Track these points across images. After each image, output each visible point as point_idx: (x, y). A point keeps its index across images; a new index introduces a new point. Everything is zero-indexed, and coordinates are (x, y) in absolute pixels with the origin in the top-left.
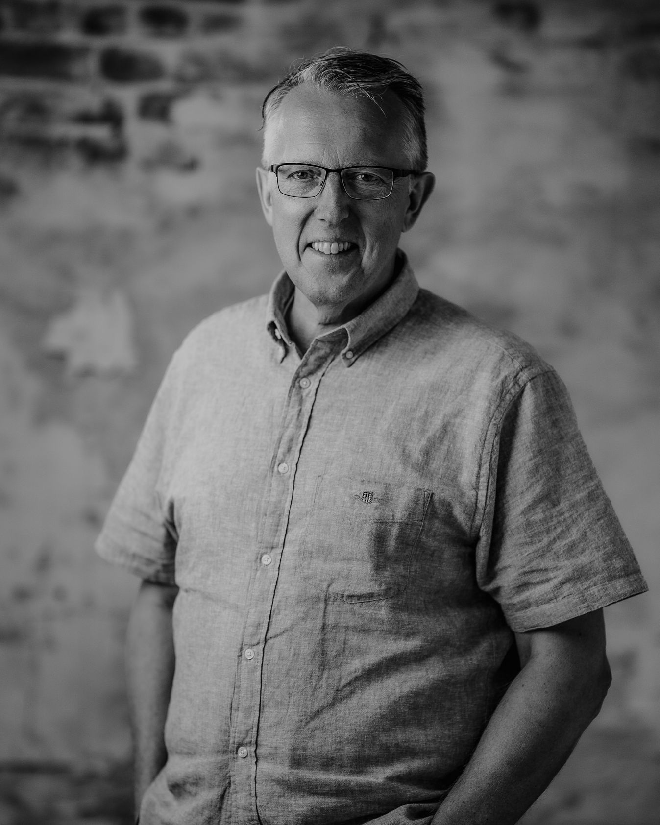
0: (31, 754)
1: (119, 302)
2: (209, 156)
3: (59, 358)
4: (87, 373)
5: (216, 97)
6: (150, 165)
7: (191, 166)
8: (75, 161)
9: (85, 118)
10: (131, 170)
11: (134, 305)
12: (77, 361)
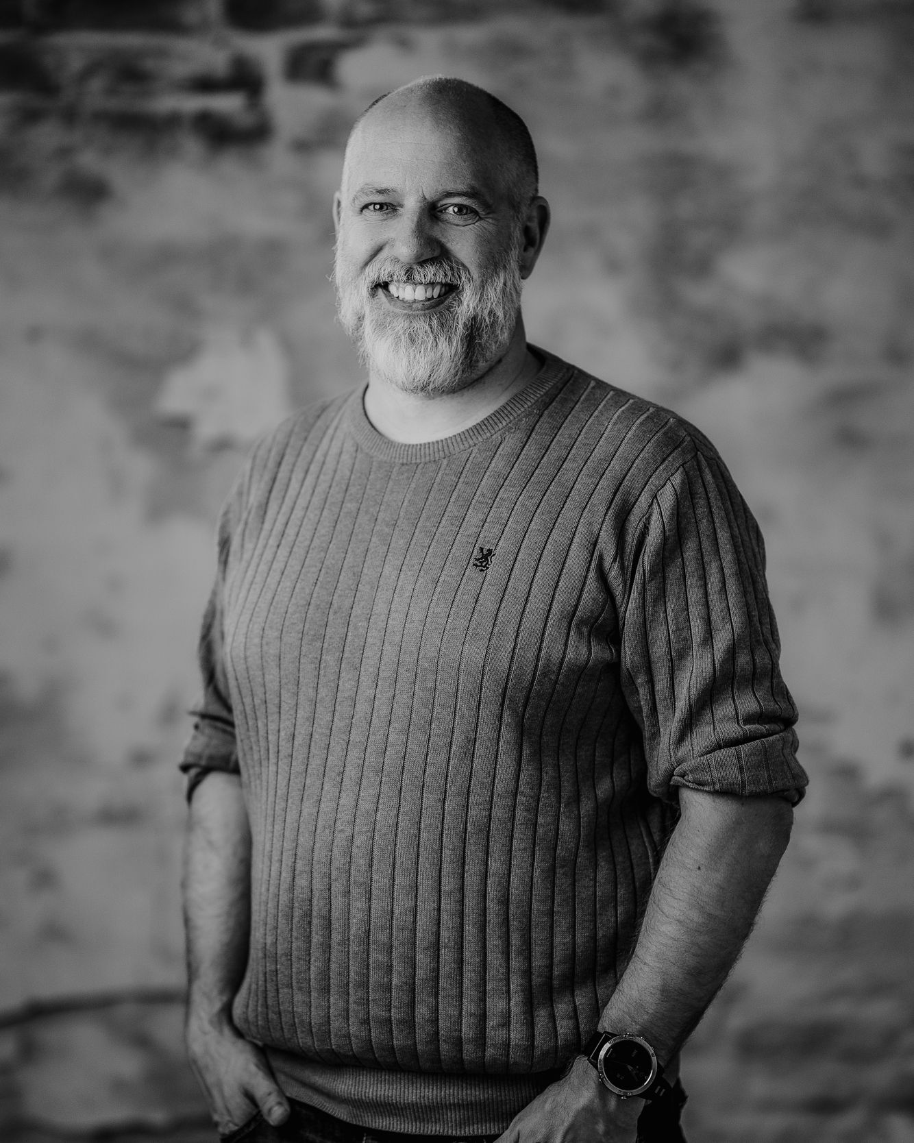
1: (266, 341)
3: (181, 425)
4: (223, 445)
5: (404, 44)
6: (305, 147)
8: (192, 146)
9: (205, 85)
10: (278, 157)
11: (289, 346)
12: (206, 430)
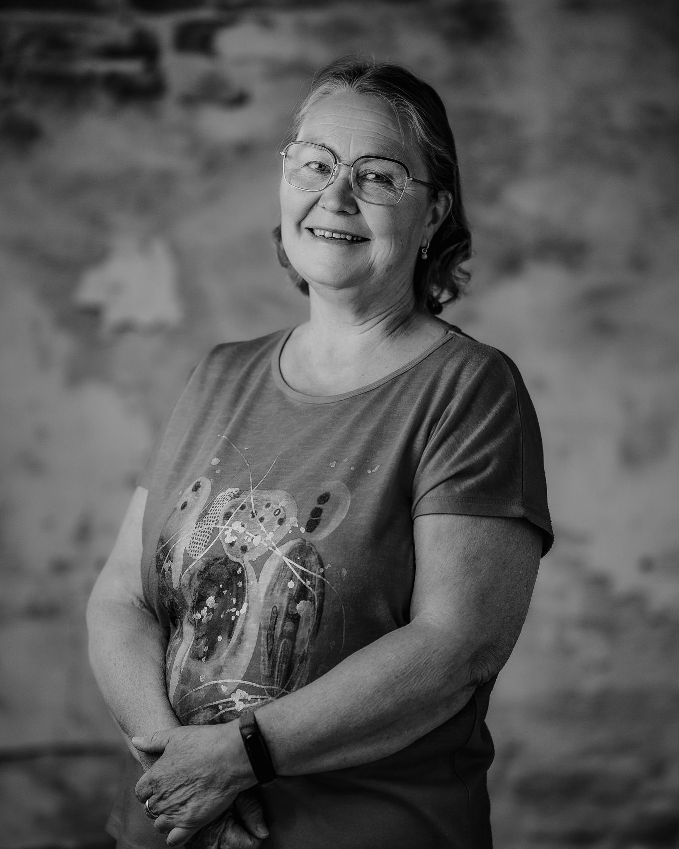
0: (76, 735)
1: (160, 250)
2: (260, 89)
3: (94, 313)
4: (125, 328)
5: (266, 24)
6: (190, 101)
7: (240, 100)
9: (113, 52)
11: (177, 253)
12: (114, 315)
